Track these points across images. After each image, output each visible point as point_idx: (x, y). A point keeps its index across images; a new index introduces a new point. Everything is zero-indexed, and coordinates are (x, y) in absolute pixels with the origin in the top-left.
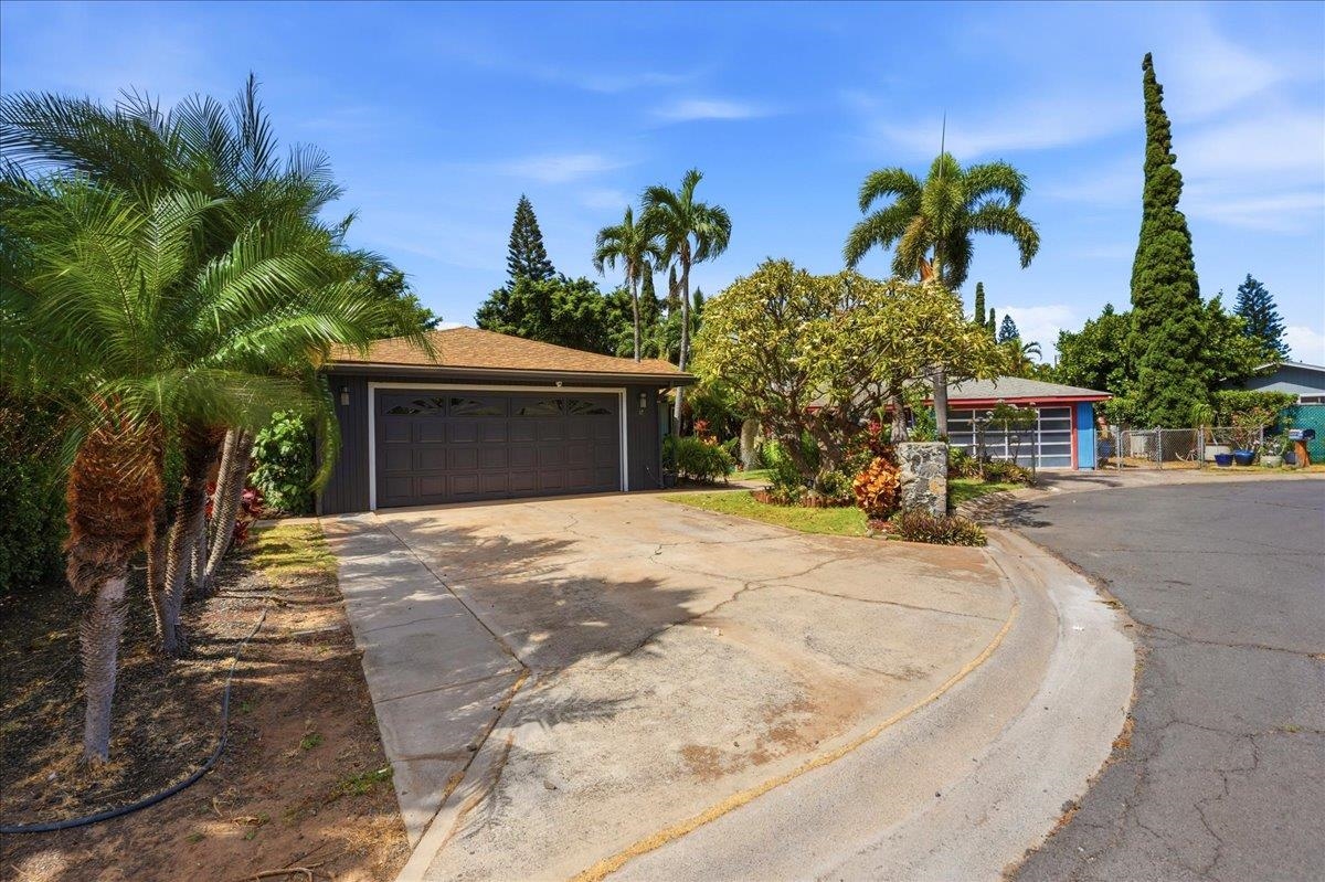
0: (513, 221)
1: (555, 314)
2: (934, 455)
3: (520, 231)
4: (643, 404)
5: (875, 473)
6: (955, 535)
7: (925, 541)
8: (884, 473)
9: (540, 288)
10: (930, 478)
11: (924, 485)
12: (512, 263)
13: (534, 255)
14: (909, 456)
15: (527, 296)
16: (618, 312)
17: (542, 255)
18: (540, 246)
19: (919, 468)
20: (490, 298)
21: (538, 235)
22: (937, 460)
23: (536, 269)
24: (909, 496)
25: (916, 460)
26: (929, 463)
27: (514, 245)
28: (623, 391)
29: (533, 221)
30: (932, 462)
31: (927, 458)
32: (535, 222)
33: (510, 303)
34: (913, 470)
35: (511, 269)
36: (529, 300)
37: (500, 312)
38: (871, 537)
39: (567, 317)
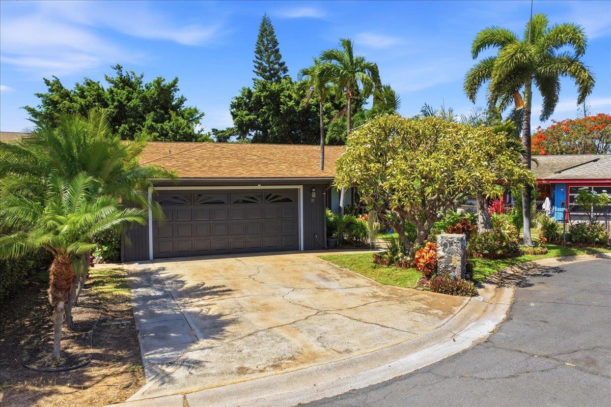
0: (258, 33)
1: (283, 108)
2: (455, 243)
3: (262, 41)
4: (314, 195)
5: (426, 251)
6: (458, 290)
7: (441, 292)
8: (431, 251)
9: (273, 89)
10: (453, 256)
11: (449, 260)
12: (257, 65)
13: (272, 58)
14: (441, 243)
15: (265, 93)
16: (329, 105)
17: (278, 57)
18: (277, 51)
19: (447, 250)
20: (239, 95)
21: (275, 43)
22: (456, 246)
23: (274, 69)
24: (441, 266)
25: (445, 245)
26: (452, 247)
27: (259, 52)
28: (301, 187)
29: (272, 33)
30: (454, 247)
31: (451, 244)
32: (273, 33)
33: (252, 99)
34: (444, 251)
35: (256, 70)
36: (265, 97)
37: (246, 104)
38: (415, 288)
39: (291, 111)
